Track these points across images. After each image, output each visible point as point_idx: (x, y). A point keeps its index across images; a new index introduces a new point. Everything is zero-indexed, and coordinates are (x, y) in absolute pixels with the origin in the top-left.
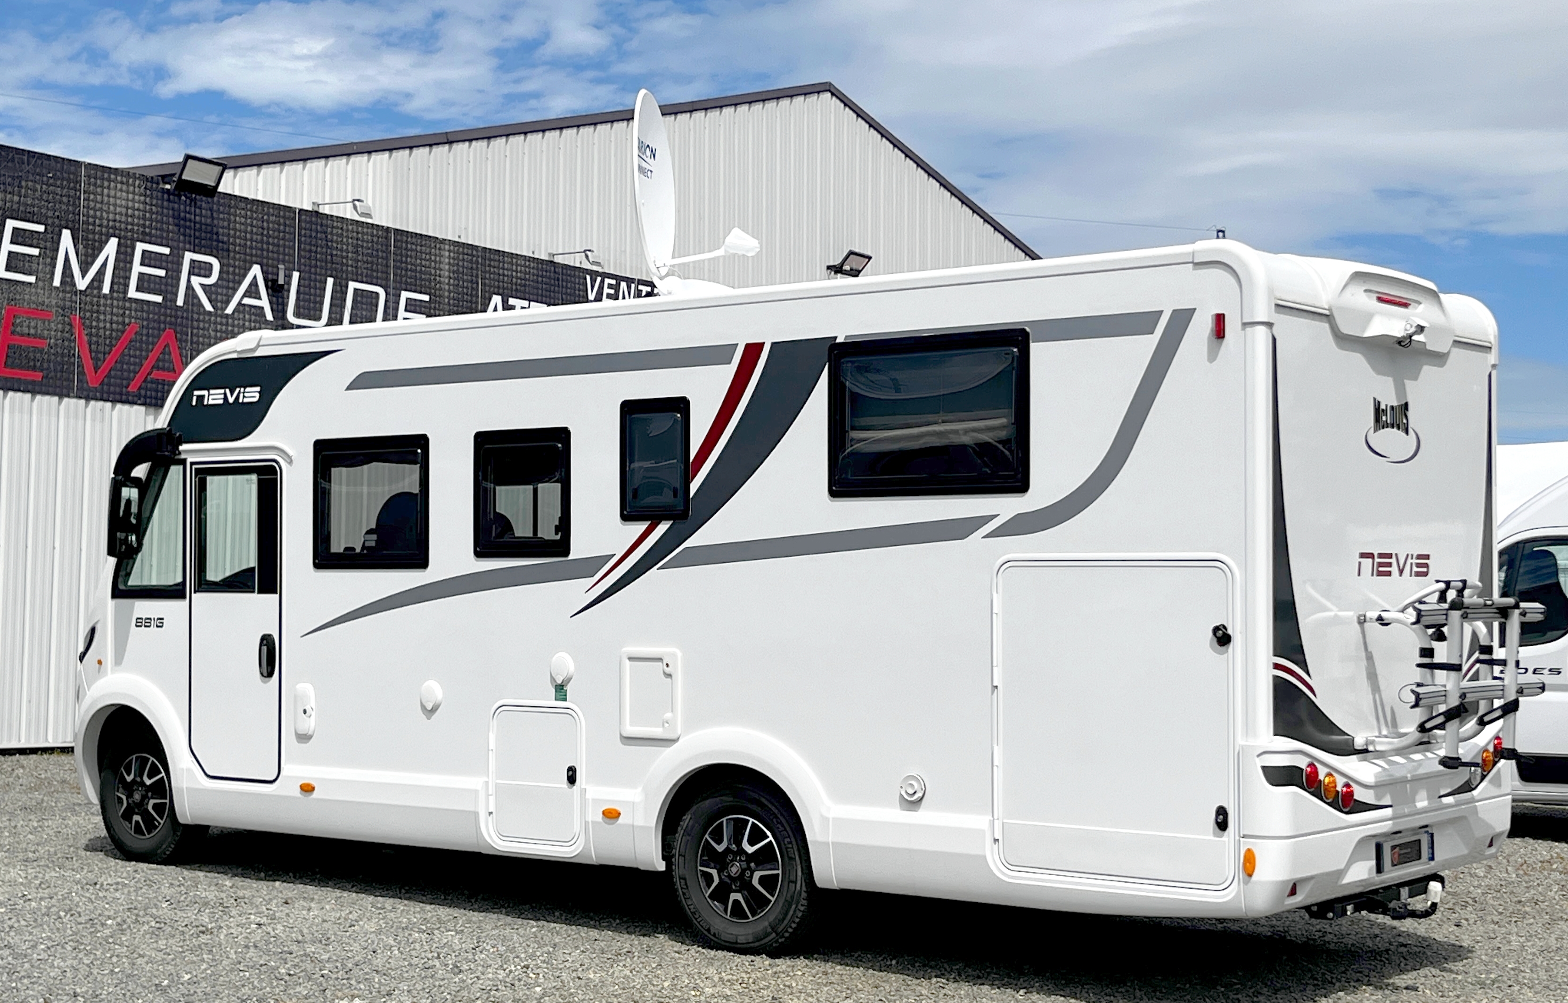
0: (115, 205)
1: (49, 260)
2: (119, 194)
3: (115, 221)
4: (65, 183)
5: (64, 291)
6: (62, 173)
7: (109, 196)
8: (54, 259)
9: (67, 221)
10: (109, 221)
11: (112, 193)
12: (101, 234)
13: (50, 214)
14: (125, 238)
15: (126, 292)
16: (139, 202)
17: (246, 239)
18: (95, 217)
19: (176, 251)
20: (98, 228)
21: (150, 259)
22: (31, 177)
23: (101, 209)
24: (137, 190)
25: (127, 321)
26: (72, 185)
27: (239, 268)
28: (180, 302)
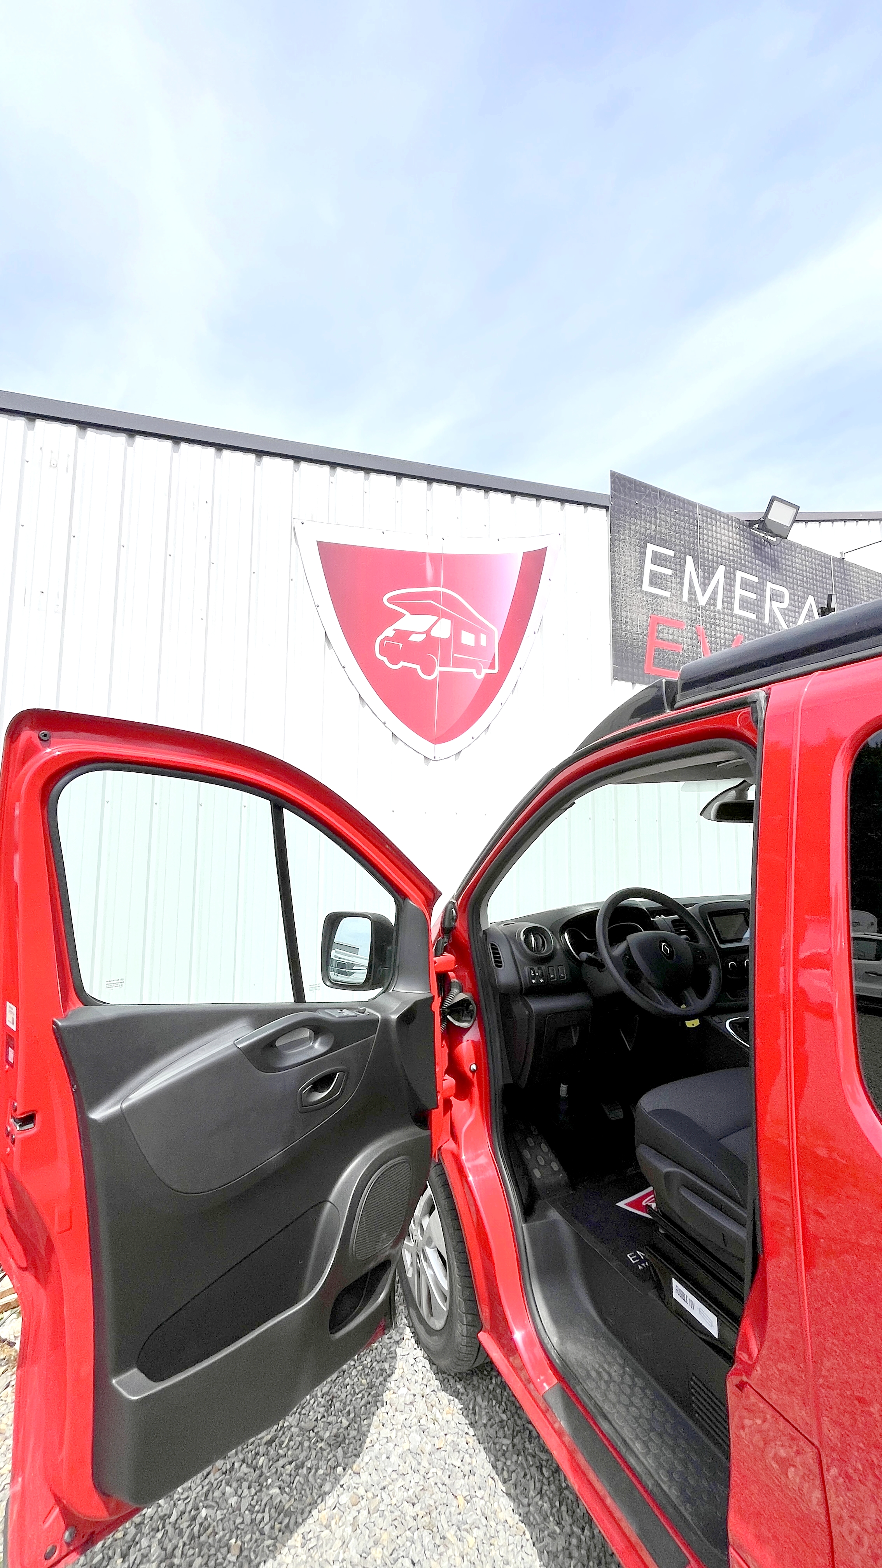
0: (721, 540)
1: (679, 580)
2: (723, 531)
3: (721, 552)
4: (687, 518)
5: (691, 606)
6: (684, 510)
7: (717, 533)
8: (682, 578)
9: (689, 549)
10: (718, 552)
11: (719, 530)
12: (713, 562)
13: (677, 542)
14: (729, 566)
15: (731, 609)
16: (736, 539)
17: (803, 576)
18: (708, 548)
19: (761, 581)
20: (710, 557)
21: (746, 585)
22: (663, 512)
23: (712, 542)
24: (734, 529)
25: (735, 632)
26: (691, 520)
27: (801, 597)
28: (766, 621)
